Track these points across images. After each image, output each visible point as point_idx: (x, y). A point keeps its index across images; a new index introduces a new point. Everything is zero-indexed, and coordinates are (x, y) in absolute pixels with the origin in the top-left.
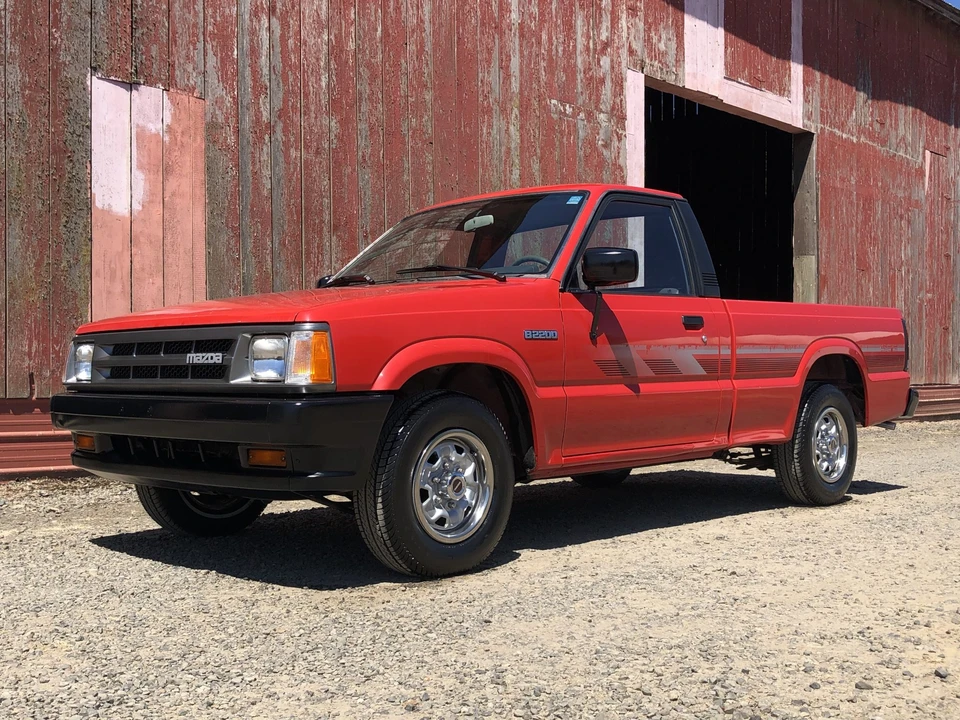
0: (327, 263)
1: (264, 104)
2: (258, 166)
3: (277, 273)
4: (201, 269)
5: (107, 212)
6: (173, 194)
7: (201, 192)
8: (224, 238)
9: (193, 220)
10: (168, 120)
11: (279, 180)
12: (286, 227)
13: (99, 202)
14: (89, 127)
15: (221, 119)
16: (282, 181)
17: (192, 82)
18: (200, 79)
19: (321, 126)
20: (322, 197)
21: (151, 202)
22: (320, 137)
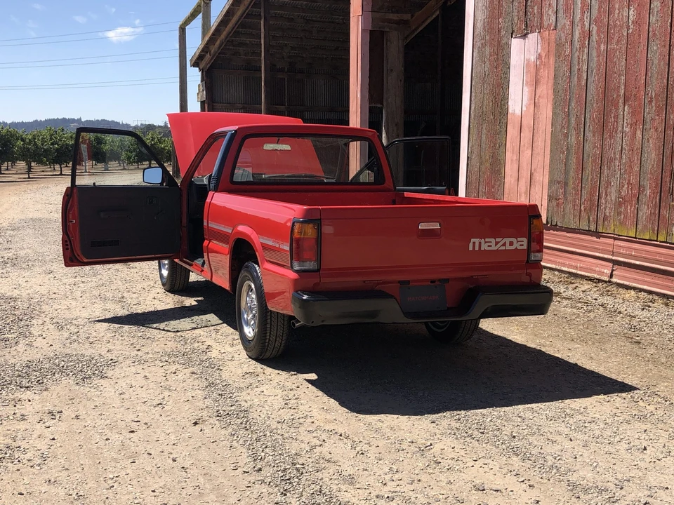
0: (620, 129)
1: (587, 18)
2: (581, 65)
3: (587, 140)
4: (549, 142)
5: (514, 114)
6: (539, 97)
7: (551, 92)
8: (560, 119)
9: (546, 112)
10: (539, 51)
11: (592, 71)
12: (595, 105)
13: (510, 111)
14: (509, 68)
15: (563, 40)
16: (594, 71)
17: (551, 21)
18: (554, 19)
19: (622, 19)
20: (619, 76)
21: (530, 104)
22: (621, 27)
